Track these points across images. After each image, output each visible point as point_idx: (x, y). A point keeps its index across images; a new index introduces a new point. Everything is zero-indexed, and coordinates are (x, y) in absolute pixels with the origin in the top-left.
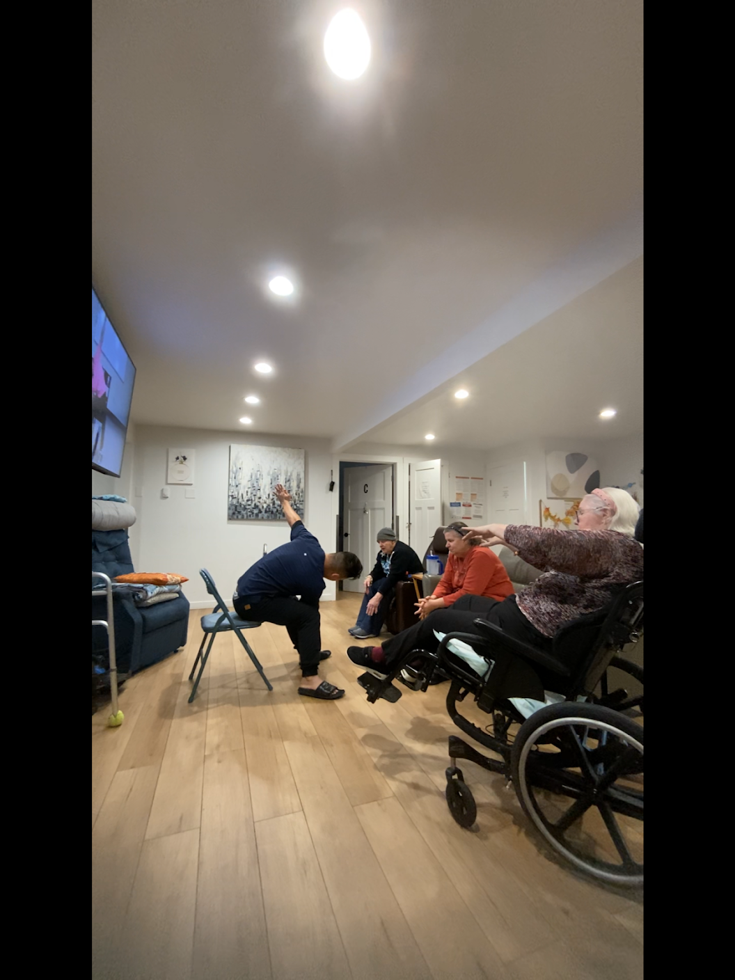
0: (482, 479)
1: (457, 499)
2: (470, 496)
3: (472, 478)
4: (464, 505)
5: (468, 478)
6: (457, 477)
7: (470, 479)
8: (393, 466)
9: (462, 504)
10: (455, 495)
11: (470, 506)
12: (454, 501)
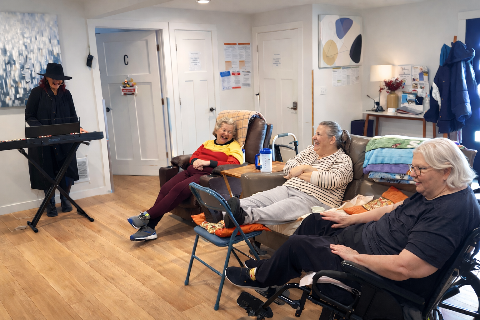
0: (249, 44)
1: (226, 68)
2: (238, 63)
3: (239, 44)
4: (233, 74)
5: (235, 44)
6: (225, 44)
7: (237, 46)
8: (158, 33)
9: (231, 73)
10: (224, 64)
11: (239, 74)
12: (224, 70)
